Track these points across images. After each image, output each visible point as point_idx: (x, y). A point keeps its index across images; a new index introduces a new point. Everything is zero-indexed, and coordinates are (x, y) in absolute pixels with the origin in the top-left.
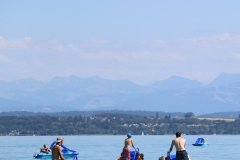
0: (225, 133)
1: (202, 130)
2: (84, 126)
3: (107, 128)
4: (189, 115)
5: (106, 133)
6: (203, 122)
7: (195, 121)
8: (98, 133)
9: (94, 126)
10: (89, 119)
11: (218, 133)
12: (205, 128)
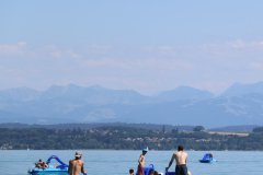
0: (238, 149)
1: (213, 145)
2: (83, 139)
3: (108, 142)
4: (198, 129)
5: (108, 148)
6: (213, 136)
7: (205, 135)
8: (98, 148)
9: (94, 140)
10: (88, 132)
11: (230, 149)
12: (216, 143)
